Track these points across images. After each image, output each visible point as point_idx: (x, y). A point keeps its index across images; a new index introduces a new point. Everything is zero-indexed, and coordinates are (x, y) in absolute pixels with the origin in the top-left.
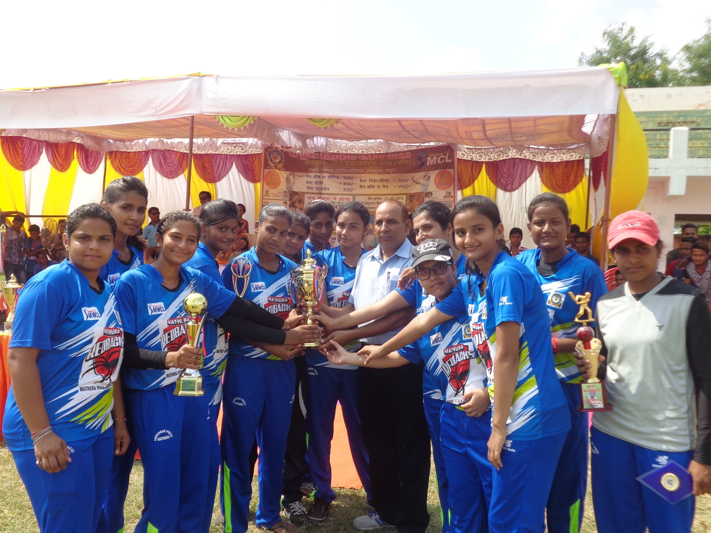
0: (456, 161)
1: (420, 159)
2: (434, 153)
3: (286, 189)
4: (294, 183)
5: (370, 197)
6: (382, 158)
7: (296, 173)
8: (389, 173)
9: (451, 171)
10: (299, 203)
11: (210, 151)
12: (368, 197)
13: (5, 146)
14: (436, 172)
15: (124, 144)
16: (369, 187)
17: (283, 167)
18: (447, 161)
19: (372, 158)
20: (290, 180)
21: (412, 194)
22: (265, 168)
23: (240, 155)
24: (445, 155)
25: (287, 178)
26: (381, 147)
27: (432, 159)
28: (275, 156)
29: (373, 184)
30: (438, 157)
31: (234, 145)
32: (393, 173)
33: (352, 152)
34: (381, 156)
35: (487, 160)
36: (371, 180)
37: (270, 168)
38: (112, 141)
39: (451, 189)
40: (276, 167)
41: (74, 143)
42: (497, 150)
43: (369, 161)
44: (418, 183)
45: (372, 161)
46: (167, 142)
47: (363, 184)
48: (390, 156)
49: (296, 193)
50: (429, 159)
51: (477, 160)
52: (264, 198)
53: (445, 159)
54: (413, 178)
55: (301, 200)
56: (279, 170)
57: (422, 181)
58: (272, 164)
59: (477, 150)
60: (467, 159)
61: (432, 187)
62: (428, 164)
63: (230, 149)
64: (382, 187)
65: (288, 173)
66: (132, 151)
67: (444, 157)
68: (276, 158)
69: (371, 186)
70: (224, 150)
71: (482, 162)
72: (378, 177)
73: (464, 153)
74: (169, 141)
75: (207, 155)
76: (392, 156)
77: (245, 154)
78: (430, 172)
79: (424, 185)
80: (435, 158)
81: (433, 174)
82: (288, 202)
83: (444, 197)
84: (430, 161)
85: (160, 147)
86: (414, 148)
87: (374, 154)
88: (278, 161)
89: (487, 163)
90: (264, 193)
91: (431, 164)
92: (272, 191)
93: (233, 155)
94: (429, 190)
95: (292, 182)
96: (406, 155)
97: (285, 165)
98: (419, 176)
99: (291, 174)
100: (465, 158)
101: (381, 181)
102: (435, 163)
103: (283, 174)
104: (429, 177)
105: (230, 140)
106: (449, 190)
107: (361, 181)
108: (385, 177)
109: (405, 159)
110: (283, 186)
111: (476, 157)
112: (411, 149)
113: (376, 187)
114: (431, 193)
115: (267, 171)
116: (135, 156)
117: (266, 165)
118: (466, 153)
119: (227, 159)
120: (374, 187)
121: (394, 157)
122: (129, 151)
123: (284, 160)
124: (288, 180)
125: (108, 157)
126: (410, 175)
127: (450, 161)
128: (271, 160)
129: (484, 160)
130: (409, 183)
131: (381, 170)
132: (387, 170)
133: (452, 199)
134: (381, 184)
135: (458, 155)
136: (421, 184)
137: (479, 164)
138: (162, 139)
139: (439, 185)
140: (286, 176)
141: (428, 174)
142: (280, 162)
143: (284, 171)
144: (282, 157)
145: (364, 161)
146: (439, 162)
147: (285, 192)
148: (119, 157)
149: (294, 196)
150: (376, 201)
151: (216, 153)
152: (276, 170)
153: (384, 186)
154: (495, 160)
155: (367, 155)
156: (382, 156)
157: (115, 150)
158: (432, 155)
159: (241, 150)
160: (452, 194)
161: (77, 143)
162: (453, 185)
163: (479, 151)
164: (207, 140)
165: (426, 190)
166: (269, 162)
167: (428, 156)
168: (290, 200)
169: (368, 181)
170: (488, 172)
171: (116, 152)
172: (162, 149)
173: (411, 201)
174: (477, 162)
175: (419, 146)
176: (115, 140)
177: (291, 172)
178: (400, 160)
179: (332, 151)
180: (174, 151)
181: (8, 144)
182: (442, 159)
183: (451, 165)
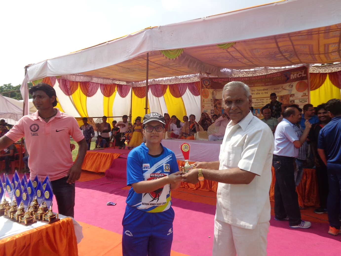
0: (309, 75)
1: (286, 76)
2: (295, 72)
3: (212, 98)
4: (216, 95)
5: (258, 99)
6: (264, 77)
7: (217, 90)
8: (268, 85)
9: (306, 81)
10: (219, 105)
11: (176, 82)
12: (256, 99)
13: (81, 86)
14: (297, 82)
15: (138, 83)
16: (257, 94)
17: (210, 87)
18: (303, 75)
19: (258, 78)
20: (214, 93)
21: (282, 96)
22: (202, 88)
23: (190, 83)
24: (302, 72)
25: (212, 93)
26: (263, 72)
27: (294, 74)
28: (206, 82)
29: (259, 92)
30: (297, 74)
31: (187, 78)
32: (271, 85)
33: (247, 76)
34: (262, 77)
35: (330, 72)
36: (258, 90)
37: (204, 88)
38: (134, 83)
39: (306, 92)
40: (207, 88)
41: (115, 84)
42: (337, 66)
43: (256, 80)
44: (285, 90)
45: (258, 79)
46: (156, 80)
47: (253, 92)
48: (268, 76)
49: (217, 100)
50: (292, 75)
51: (323, 72)
52: (202, 103)
53: (302, 74)
54: (282, 87)
55: (220, 103)
56: (208, 89)
57: (288, 88)
58: (204, 86)
59: (323, 67)
60: (316, 72)
61: (294, 91)
62: (291, 78)
63: (185, 80)
64: (264, 93)
65: (213, 90)
66: (142, 86)
67: (301, 73)
68: (207, 83)
69: (258, 93)
70: (182, 81)
71: (326, 74)
72: (262, 88)
73: (314, 69)
74: (157, 79)
75: (175, 84)
76: (269, 76)
77: (193, 82)
78: (293, 83)
79: (289, 90)
80: (295, 75)
81: (295, 84)
82: (213, 105)
83: (302, 96)
84: (292, 77)
85: (153, 83)
86: (283, 70)
87: (259, 76)
88: (207, 84)
89: (330, 74)
90: (202, 101)
91: (293, 78)
92: (206, 100)
93: (187, 83)
94: (292, 93)
95: (215, 94)
96: (278, 75)
97: (211, 86)
98: (286, 86)
99: (214, 90)
100: (315, 72)
101: (263, 90)
102: (296, 77)
103: (211, 91)
104: (292, 86)
105: (185, 76)
106: (305, 92)
107: (252, 91)
108: (265, 87)
109: (277, 76)
110: (210, 97)
111: (322, 71)
112: (280, 71)
113: (261, 93)
114: (294, 95)
115: (203, 90)
116: (143, 88)
117: (202, 87)
118: (316, 69)
119: (184, 85)
120: (259, 93)
121: (271, 76)
122: (141, 86)
123: (211, 84)
124: (213, 94)
125: (133, 90)
126: (281, 85)
127: (305, 75)
128: (204, 84)
129: (328, 72)
130: (280, 90)
131: (263, 84)
132: (267, 84)
133: (307, 97)
134: (264, 92)
135: (310, 71)
136: (287, 90)
137: (325, 74)
138: (154, 79)
139: (298, 90)
140: (212, 92)
141: (292, 84)
142: (208, 85)
143: (211, 89)
144: (210, 82)
145: (253, 80)
146: (298, 77)
147: (212, 99)
148: (137, 89)
149: (216, 101)
150: (261, 101)
151: (179, 83)
152: (207, 89)
153: (265, 93)
154: (335, 71)
155: (255, 77)
156: (264, 76)
157: (136, 86)
158: (294, 73)
159: (190, 81)
160: (307, 94)
161: (117, 84)
162: (307, 89)
163: (324, 67)
164: (174, 77)
165: (291, 93)
166: (203, 85)
167: (291, 74)
168: (214, 103)
169: (256, 91)
170: (330, 79)
171: (136, 87)
172: (155, 84)
173: (282, 100)
174: (323, 74)
175: (285, 69)
176: (135, 82)
177: (214, 89)
178: (274, 77)
179: (236, 76)
180: (160, 84)
181: (83, 85)
182: (300, 75)
183: (306, 78)
